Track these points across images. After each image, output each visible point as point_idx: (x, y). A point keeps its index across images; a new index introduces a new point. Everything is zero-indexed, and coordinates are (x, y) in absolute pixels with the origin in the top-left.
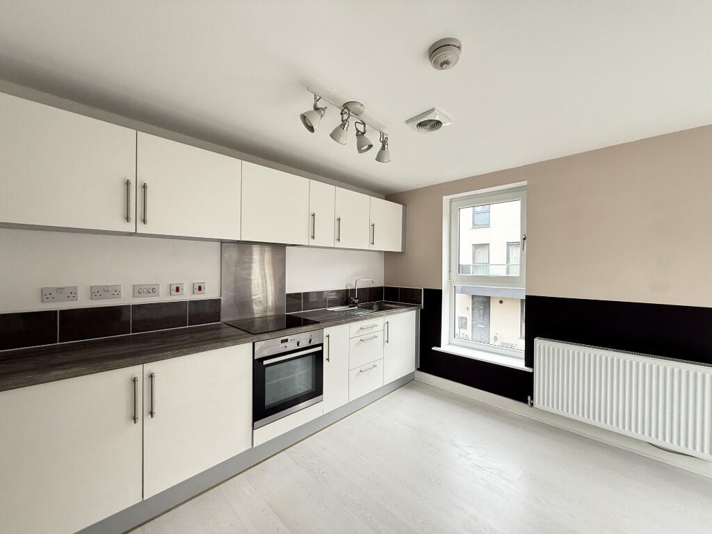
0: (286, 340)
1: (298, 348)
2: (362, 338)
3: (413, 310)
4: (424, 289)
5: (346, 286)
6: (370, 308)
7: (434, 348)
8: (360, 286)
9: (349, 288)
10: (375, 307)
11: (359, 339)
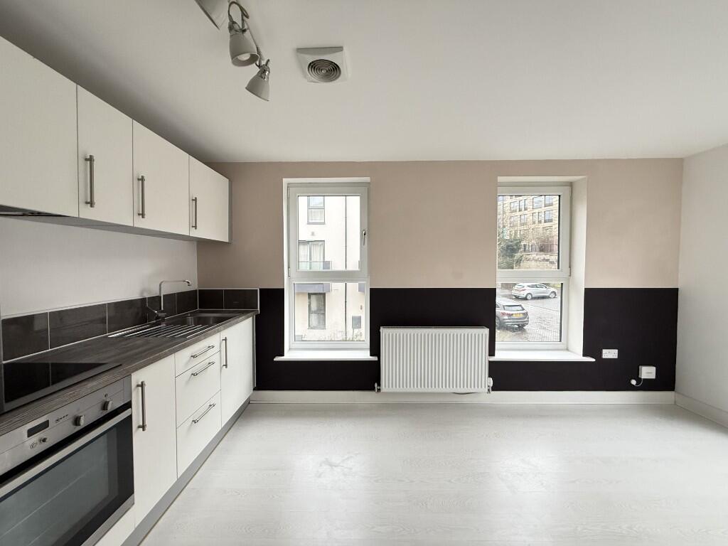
0: (45, 425)
1: (78, 428)
2: (194, 370)
3: (248, 317)
4: (260, 289)
5: (142, 293)
6: (183, 322)
7: (277, 359)
8: (167, 290)
9: (147, 295)
10: (190, 319)
11: (189, 373)
